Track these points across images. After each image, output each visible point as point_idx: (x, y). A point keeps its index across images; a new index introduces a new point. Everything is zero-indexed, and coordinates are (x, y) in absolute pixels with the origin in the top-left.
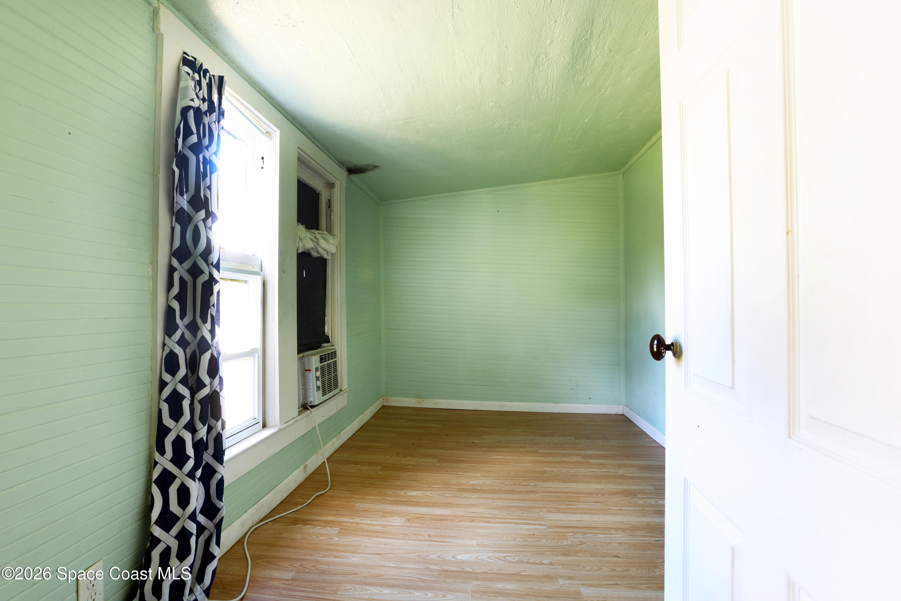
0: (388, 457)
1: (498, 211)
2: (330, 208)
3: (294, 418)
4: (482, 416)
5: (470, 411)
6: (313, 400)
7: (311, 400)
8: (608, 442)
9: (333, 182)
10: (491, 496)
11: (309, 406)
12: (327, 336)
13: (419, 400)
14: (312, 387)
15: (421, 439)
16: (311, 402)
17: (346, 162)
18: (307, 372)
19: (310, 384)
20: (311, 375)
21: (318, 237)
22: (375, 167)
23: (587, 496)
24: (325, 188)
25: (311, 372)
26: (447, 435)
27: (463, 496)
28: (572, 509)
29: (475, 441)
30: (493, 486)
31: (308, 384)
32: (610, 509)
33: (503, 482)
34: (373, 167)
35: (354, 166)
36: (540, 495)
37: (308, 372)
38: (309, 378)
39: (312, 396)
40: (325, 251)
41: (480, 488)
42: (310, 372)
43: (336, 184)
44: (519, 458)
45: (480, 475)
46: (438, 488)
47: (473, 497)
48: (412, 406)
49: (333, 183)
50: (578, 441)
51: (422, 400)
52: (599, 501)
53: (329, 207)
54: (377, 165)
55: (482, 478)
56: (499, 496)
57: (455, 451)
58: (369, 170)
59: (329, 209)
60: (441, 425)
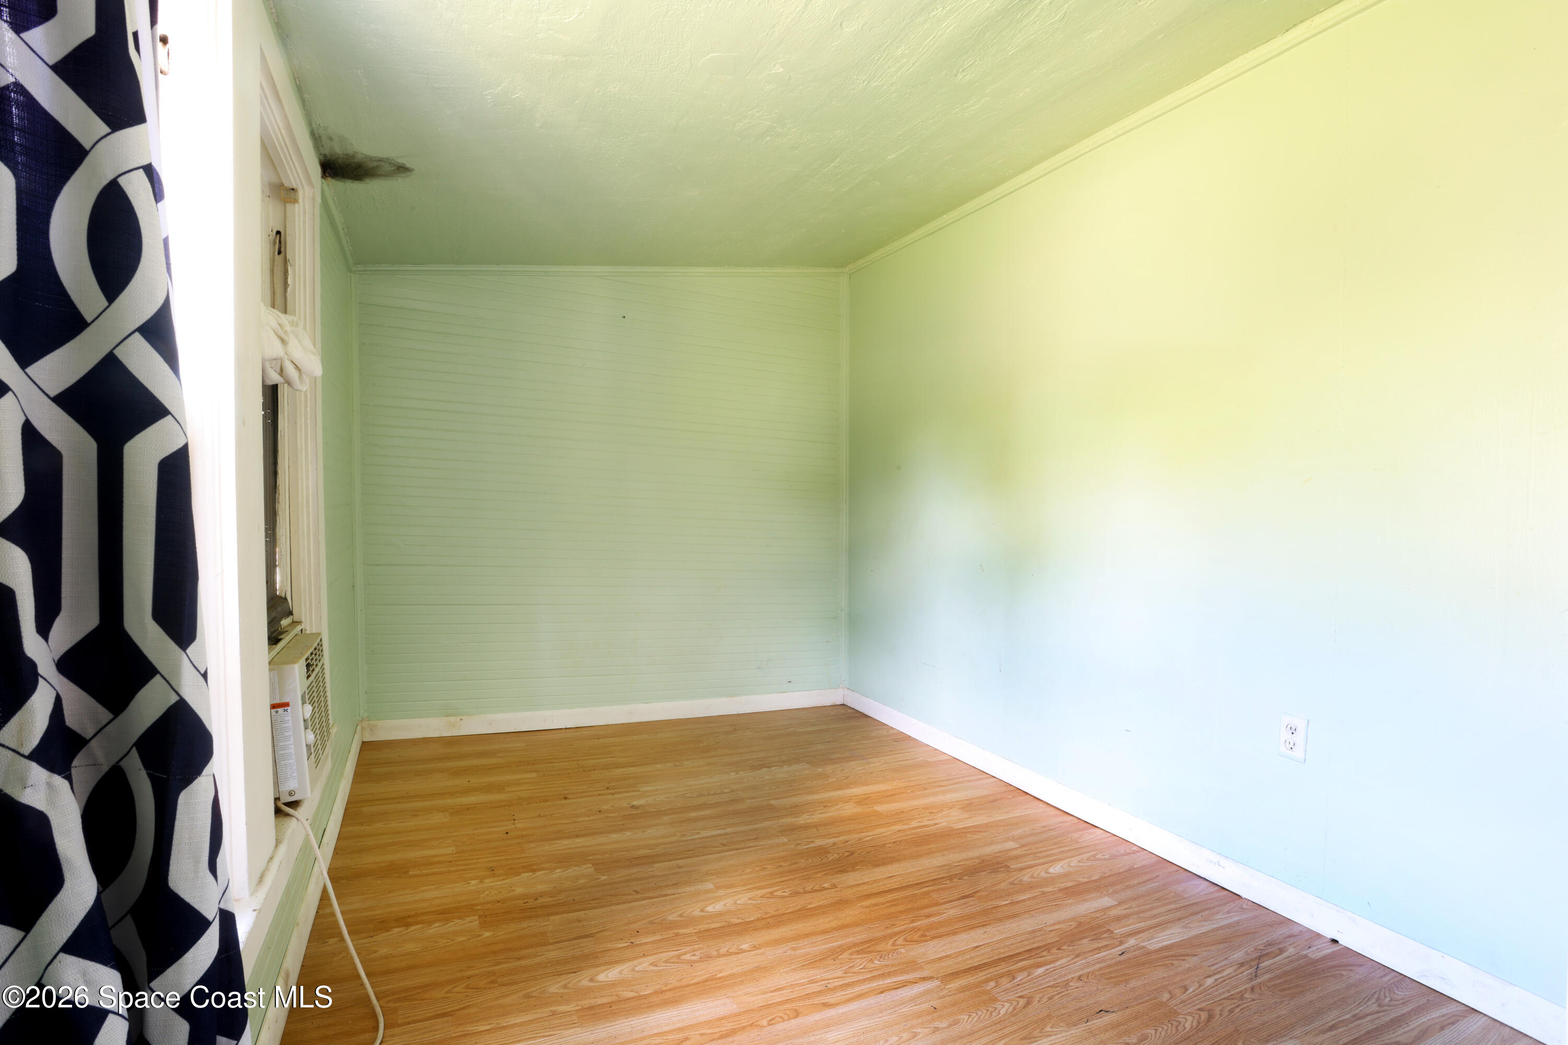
0: (473, 882)
1: (624, 317)
2: (282, 254)
3: (271, 858)
4: (600, 740)
5: (567, 731)
6: (296, 786)
7: (291, 788)
8: (869, 763)
9: (295, 186)
10: (776, 933)
11: (284, 804)
12: (281, 597)
13: (452, 719)
14: (292, 751)
15: (514, 817)
16: (291, 794)
17: (331, 139)
18: (277, 712)
19: (288, 743)
20: (289, 718)
21: (287, 329)
22: (401, 169)
23: (937, 887)
24: (268, 198)
25: (289, 711)
26: (566, 798)
27: (723, 951)
28: (941, 924)
29: (635, 803)
30: (759, 908)
31: (281, 744)
32: (997, 907)
33: (772, 893)
34: (396, 167)
35: (347, 154)
36: (862, 907)
37: (280, 710)
38: (283, 726)
39: (295, 774)
40: (297, 367)
41: (740, 921)
42: (285, 711)
43: (300, 192)
44: (751, 827)
45: (710, 886)
46: (652, 942)
47: (745, 947)
48: (437, 735)
49: (293, 189)
50: (820, 770)
51: (458, 719)
52: (967, 894)
53: (279, 253)
54: (408, 165)
55: (721, 893)
56: (792, 930)
57: (614, 836)
58: (380, 175)
59: (279, 259)
60: (534, 775)
